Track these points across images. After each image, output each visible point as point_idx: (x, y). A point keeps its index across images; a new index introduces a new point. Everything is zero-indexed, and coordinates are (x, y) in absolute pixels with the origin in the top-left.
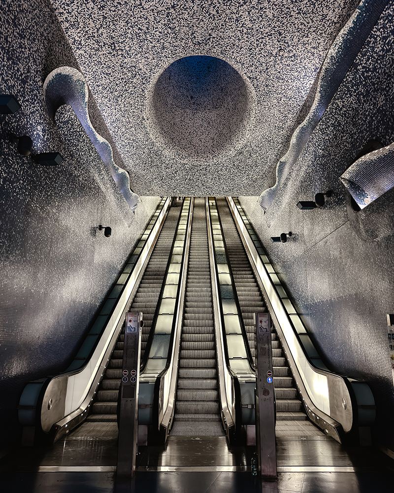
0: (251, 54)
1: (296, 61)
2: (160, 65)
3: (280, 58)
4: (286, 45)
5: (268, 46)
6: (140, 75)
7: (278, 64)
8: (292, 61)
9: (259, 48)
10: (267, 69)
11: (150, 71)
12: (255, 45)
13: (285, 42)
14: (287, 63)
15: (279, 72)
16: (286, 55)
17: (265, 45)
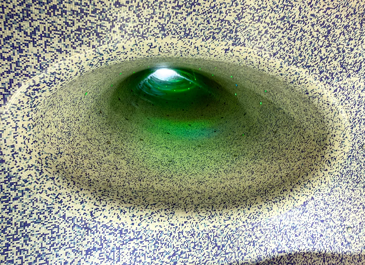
0: (343, 201)
1: (344, 248)
2: (346, 102)
3: (341, 230)
4: (358, 231)
5: (354, 215)
6: (341, 72)
7: (332, 231)
8: (342, 244)
9: (352, 207)
10: (322, 221)
11: (340, 87)
12: (356, 202)
13: (360, 229)
14: (336, 239)
15: (321, 235)
16: (346, 235)
17: (356, 212)
